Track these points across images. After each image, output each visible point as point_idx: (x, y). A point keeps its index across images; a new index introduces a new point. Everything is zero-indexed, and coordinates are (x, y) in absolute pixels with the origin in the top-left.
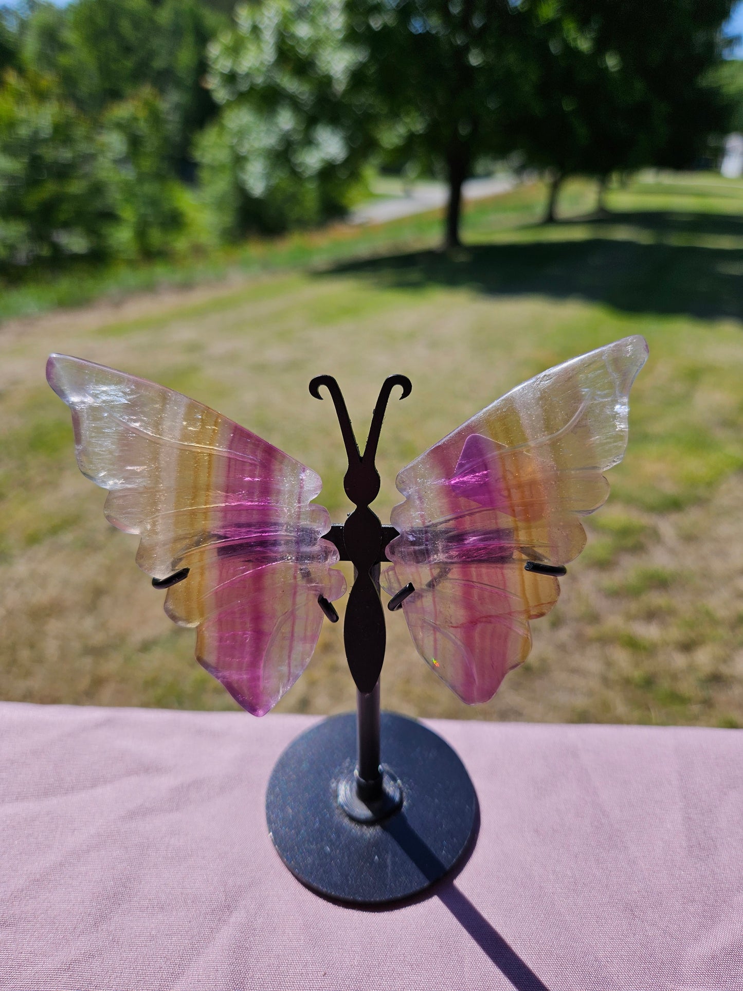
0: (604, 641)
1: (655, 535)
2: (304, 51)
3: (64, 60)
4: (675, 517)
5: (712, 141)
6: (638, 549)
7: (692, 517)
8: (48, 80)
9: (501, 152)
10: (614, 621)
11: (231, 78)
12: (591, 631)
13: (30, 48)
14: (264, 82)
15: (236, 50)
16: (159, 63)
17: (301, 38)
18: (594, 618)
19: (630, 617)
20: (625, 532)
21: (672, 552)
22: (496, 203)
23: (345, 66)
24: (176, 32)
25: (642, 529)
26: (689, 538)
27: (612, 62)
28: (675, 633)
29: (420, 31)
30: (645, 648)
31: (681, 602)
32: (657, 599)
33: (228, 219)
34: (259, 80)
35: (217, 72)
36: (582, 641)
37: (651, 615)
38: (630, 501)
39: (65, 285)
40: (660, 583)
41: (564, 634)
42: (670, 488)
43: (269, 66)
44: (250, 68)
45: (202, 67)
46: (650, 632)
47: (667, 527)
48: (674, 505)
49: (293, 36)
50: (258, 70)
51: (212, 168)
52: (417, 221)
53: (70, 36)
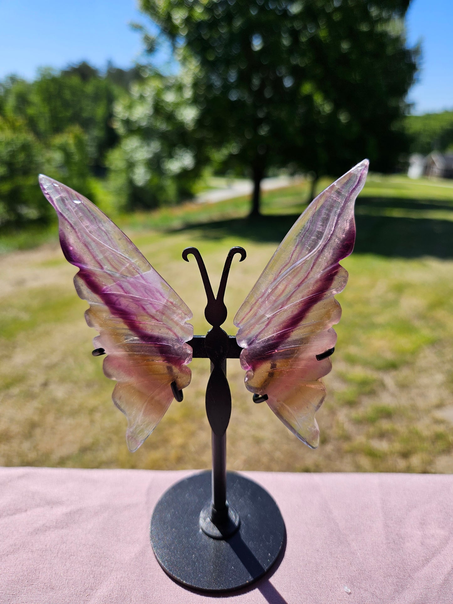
0: (354, 452)
1: (383, 385)
2: (169, 109)
3: (31, 111)
4: (393, 373)
5: (401, 160)
6: (372, 393)
7: (404, 373)
8: (20, 121)
9: (283, 164)
10: (360, 439)
11: (127, 122)
12: (346, 446)
13: (11, 103)
14: (146, 125)
15: (130, 107)
16: (85, 115)
17: (167, 102)
18: (347, 438)
19: (370, 437)
20: (364, 383)
21: (393, 395)
22: (281, 192)
23: (193, 117)
24: (96, 98)
25: (375, 381)
26: (403, 386)
27: (343, 118)
28: (398, 446)
29: (235, 99)
30: (380, 457)
31: (401, 427)
32: (385, 425)
33: (123, 200)
34: (144, 124)
35: (119, 119)
36: (341, 453)
37: (382, 435)
38: (366, 364)
39: (23, 237)
40: (387, 414)
41: (329, 448)
42: (389, 356)
43: (149, 116)
44: (139, 118)
45: (110, 116)
46: (382, 446)
47: (389, 379)
48: (392, 366)
49: (163, 101)
50: (143, 118)
51: (115, 171)
52: (235, 202)
53: (35, 98)
